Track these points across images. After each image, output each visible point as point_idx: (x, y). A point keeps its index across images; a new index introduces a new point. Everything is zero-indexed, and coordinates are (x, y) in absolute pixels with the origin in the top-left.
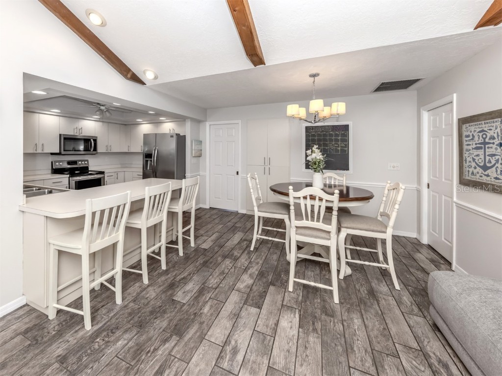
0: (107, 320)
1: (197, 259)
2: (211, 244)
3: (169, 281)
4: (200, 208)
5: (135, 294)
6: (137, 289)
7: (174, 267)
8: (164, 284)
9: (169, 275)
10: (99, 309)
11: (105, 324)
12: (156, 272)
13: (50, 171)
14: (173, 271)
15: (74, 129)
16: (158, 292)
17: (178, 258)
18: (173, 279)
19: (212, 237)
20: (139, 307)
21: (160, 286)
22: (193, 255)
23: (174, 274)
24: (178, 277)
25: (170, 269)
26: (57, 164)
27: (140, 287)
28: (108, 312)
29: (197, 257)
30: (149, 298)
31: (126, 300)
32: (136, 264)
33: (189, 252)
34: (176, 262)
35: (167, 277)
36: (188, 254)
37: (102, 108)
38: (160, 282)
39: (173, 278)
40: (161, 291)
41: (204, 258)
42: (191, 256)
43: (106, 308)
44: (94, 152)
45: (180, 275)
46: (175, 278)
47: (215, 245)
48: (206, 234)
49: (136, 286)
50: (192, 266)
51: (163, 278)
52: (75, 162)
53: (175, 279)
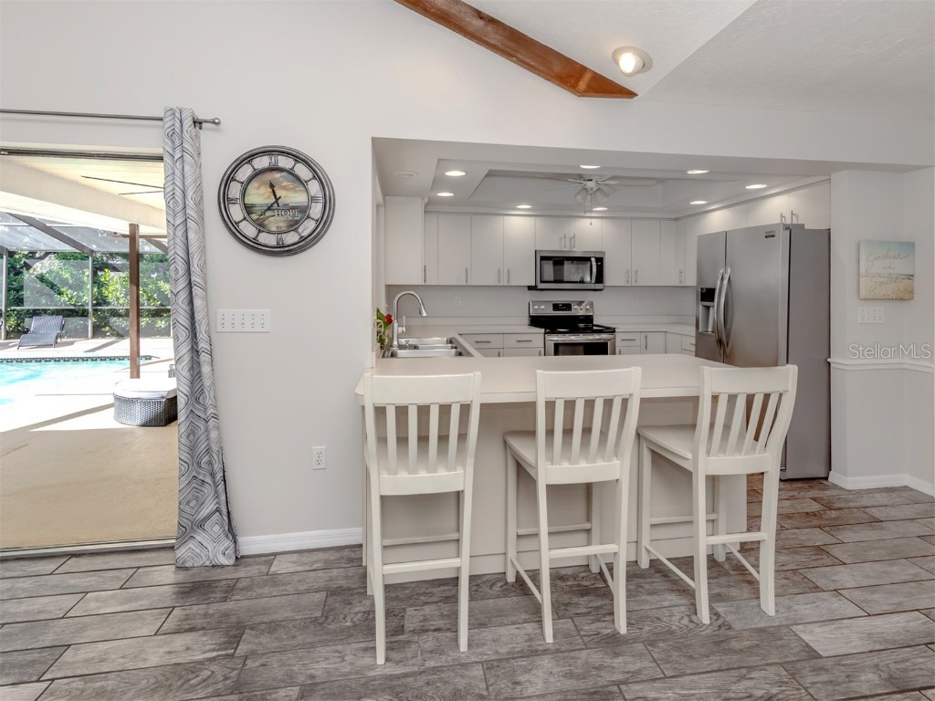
0: (416, 669)
1: (751, 668)
2: (857, 645)
3: (606, 678)
4: (906, 488)
5: (503, 650)
6: (520, 640)
7: (652, 643)
8: (583, 677)
9: (620, 659)
10: (427, 631)
11: (405, 675)
12: (594, 626)
13: (527, 321)
14: (641, 655)
15: (561, 239)
16: (552, 689)
17: (685, 621)
18: (618, 684)
19: (878, 621)
20: (485, 693)
21: (570, 675)
22: (747, 643)
23: (632, 668)
24: (637, 687)
25: (635, 640)
26: (536, 307)
27: (530, 640)
28: (432, 652)
29: (753, 660)
30: (519, 688)
31: (479, 650)
32: (569, 572)
33: (738, 626)
34: (672, 633)
35: (608, 661)
36: (730, 628)
37: (590, 184)
38: (579, 662)
39: (619, 677)
40: (561, 692)
41: (781, 683)
42: (735, 644)
43: (437, 639)
44: (599, 286)
45: (648, 685)
46: (625, 682)
47: (875, 659)
48: (857, 594)
49: (523, 632)
50: (710, 680)
51: (595, 657)
52: (568, 307)
53: (623, 687)
